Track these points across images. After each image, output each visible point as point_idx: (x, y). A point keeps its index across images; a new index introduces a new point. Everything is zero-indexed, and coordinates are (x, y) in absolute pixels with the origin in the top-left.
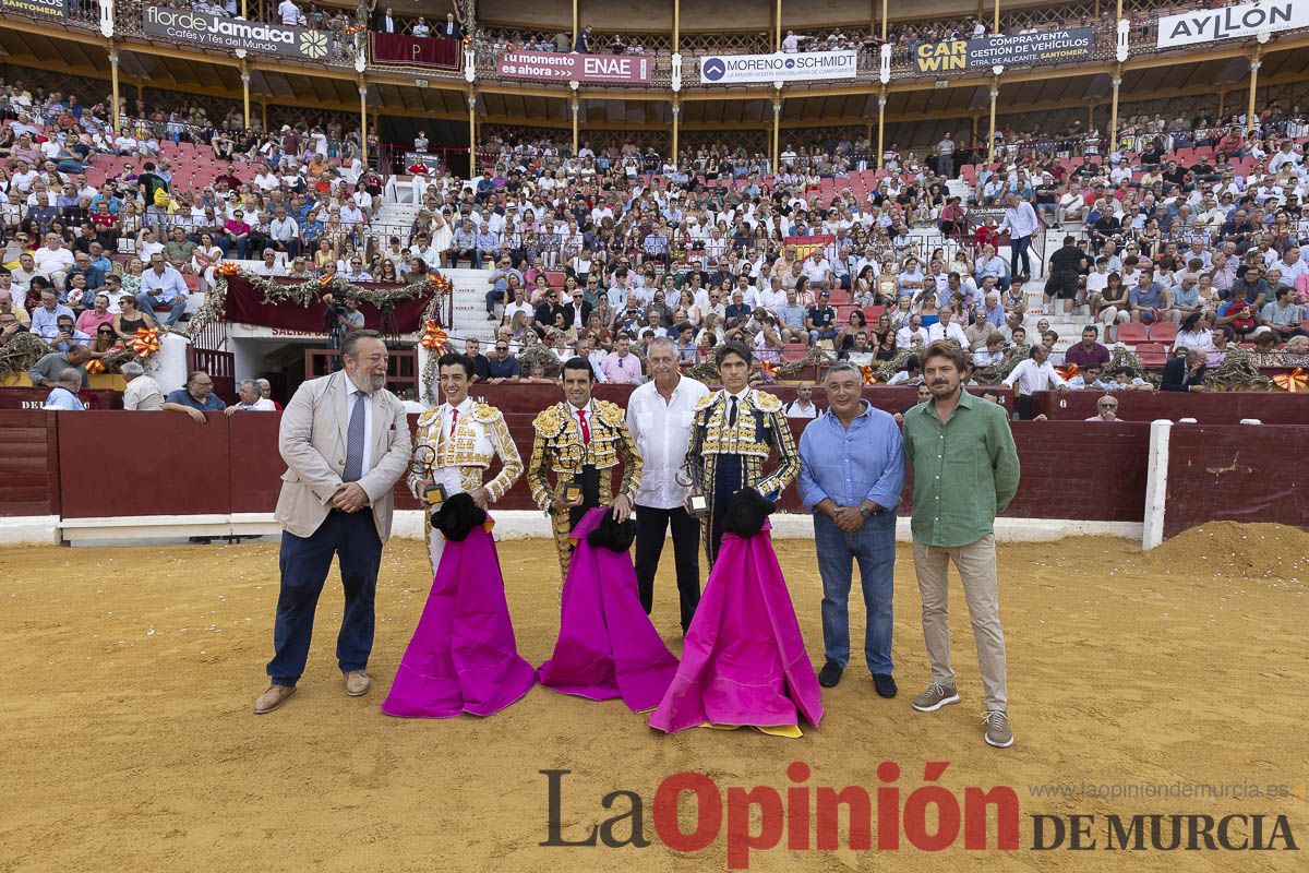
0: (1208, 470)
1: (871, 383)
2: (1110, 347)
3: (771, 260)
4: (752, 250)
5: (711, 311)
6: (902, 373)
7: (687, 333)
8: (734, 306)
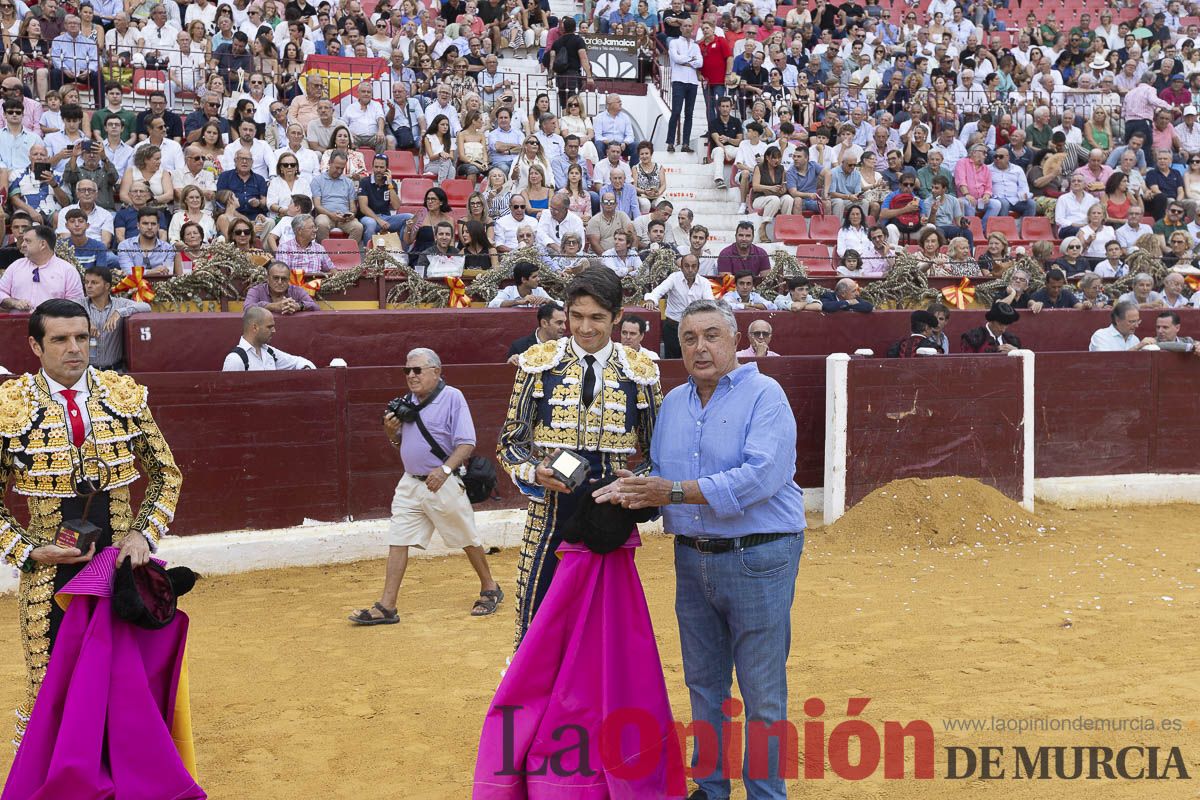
0: (890, 415)
1: (464, 304)
2: (769, 248)
3: (286, 95)
4: (257, 77)
5: (190, 180)
6: (508, 289)
7: (148, 223)
8: (234, 174)
